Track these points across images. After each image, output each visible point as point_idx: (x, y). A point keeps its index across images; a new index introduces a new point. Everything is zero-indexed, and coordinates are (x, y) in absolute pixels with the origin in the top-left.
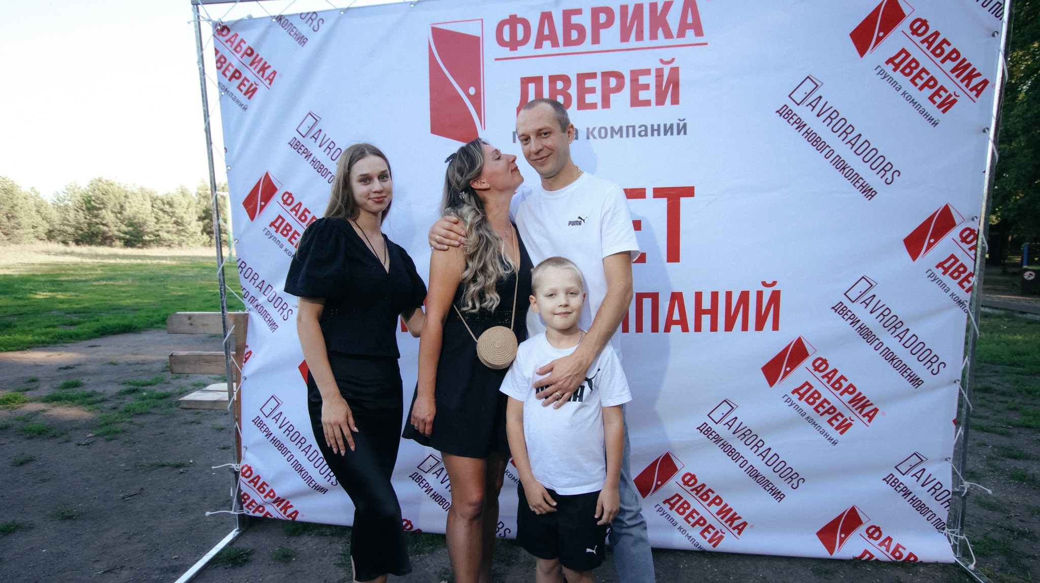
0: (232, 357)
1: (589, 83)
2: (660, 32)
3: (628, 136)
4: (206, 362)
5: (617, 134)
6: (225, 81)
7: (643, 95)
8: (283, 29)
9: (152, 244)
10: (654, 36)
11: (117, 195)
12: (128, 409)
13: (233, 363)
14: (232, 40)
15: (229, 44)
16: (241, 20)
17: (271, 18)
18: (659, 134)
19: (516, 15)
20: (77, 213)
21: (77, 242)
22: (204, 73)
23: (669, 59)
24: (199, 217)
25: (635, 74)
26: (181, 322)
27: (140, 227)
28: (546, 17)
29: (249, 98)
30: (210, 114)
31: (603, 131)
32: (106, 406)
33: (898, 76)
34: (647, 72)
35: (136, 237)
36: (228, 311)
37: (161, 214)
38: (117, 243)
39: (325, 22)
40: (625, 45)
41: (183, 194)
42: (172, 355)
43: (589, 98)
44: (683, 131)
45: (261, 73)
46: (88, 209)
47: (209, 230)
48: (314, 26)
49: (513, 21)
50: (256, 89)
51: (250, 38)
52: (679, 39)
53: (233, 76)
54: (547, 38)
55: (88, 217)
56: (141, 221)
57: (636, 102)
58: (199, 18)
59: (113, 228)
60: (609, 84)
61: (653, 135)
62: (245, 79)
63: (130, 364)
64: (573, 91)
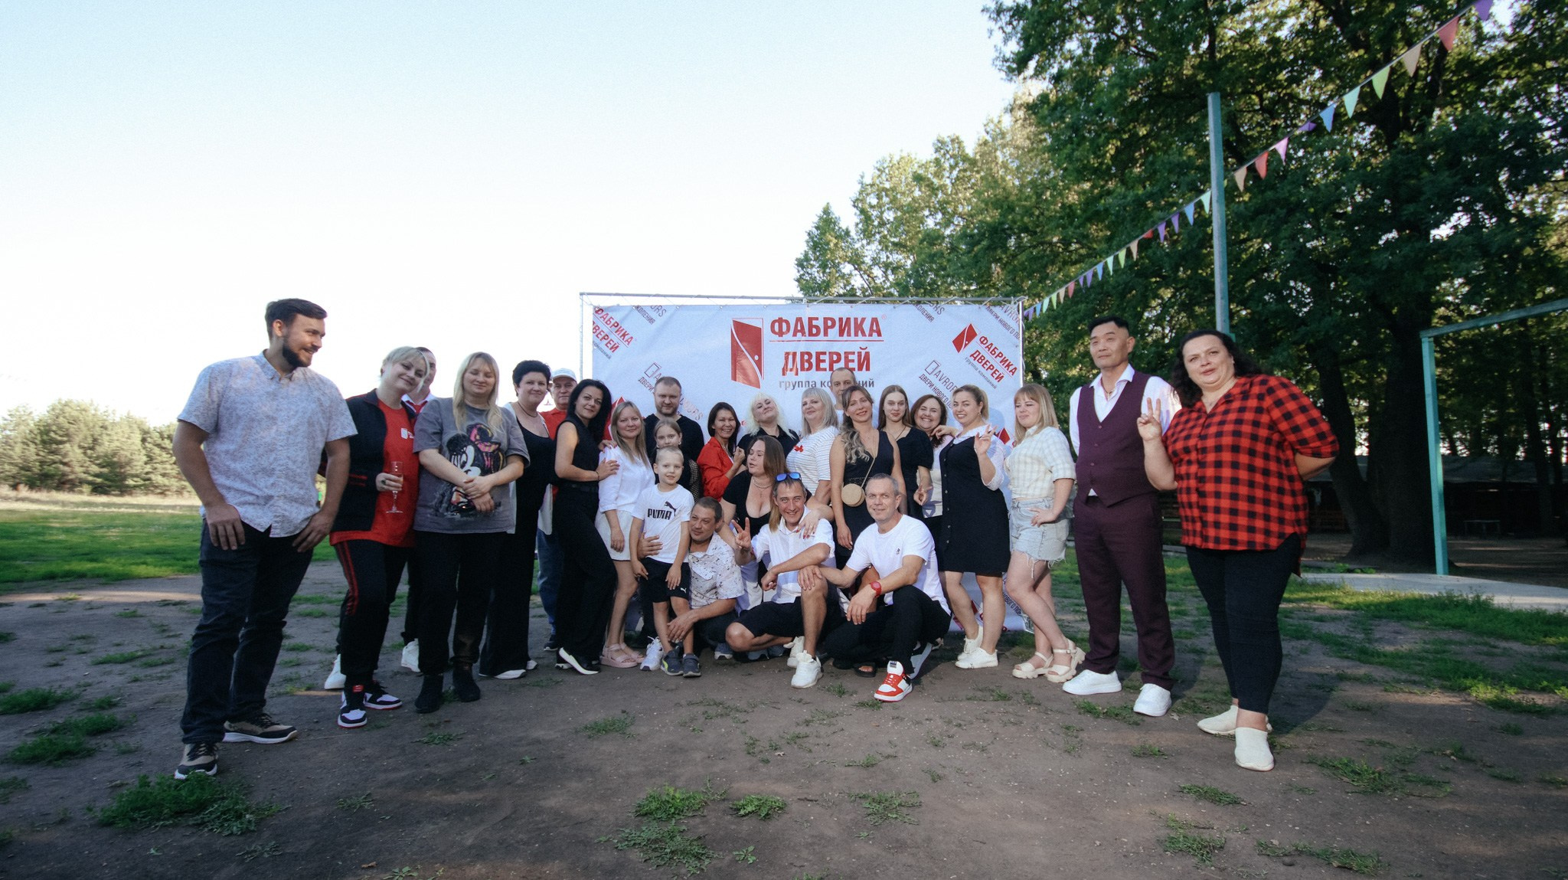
1: (822, 357)
2: (859, 333)
6: (598, 341)
8: (640, 313)
9: (138, 491)
10: (856, 335)
11: (91, 425)
14: (605, 317)
15: (602, 319)
16: (614, 306)
17: (633, 306)
19: (782, 318)
20: (24, 447)
21: (15, 487)
22: (583, 334)
23: (864, 347)
25: (847, 354)
27: (121, 467)
28: (799, 320)
29: (612, 351)
33: (976, 362)
34: (853, 353)
35: (114, 480)
37: (157, 450)
38: (86, 488)
39: (666, 312)
40: (841, 338)
43: (822, 365)
45: (623, 337)
46: (44, 442)
48: (659, 314)
49: (780, 321)
50: (618, 346)
51: (617, 317)
52: (869, 337)
53: (603, 338)
54: (799, 331)
55: (42, 453)
56: (123, 460)
58: (583, 302)
59: (78, 469)
60: (833, 358)
62: (611, 340)
64: (813, 361)
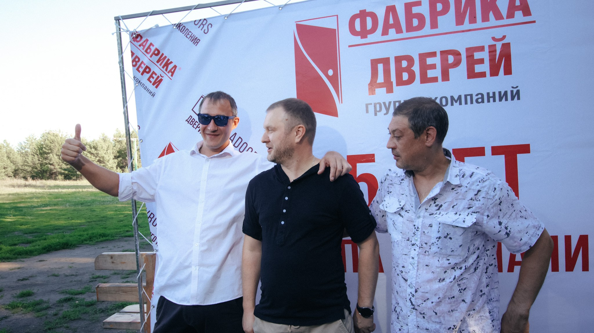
0: (143, 289)
1: (430, 61)
2: (491, 15)
3: (466, 103)
4: (123, 292)
5: (456, 102)
6: (139, 75)
7: (478, 68)
8: (182, 33)
10: (485, 18)
11: (60, 143)
12: (65, 316)
13: (144, 293)
14: (144, 44)
15: (142, 47)
16: (151, 29)
17: (173, 26)
18: (494, 101)
19: (365, 10)
20: (33, 157)
21: (33, 178)
22: (123, 70)
23: (500, 36)
24: (114, 156)
25: (470, 51)
26: (105, 261)
28: (391, 10)
29: (157, 87)
30: (127, 101)
31: (444, 100)
32: (49, 312)
34: (482, 49)
35: (72, 172)
36: (140, 252)
38: (60, 177)
39: (212, 27)
40: (460, 28)
41: (104, 140)
42: (98, 287)
43: (431, 74)
44: (516, 96)
45: (165, 67)
46: (41, 154)
47: (121, 165)
48: (205, 30)
49: (363, 15)
50: (161, 80)
51: (157, 42)
52: (508, 20)
53: (144, 71)
54: (392, 26)
55: (40, 159)
57: (472, 74)
58: (120, 30)
59: (57, 167)
60: (448, 61)
61: (489, 101)
62: (154, 73)
63: (67, 276)
64: (416, 68)
